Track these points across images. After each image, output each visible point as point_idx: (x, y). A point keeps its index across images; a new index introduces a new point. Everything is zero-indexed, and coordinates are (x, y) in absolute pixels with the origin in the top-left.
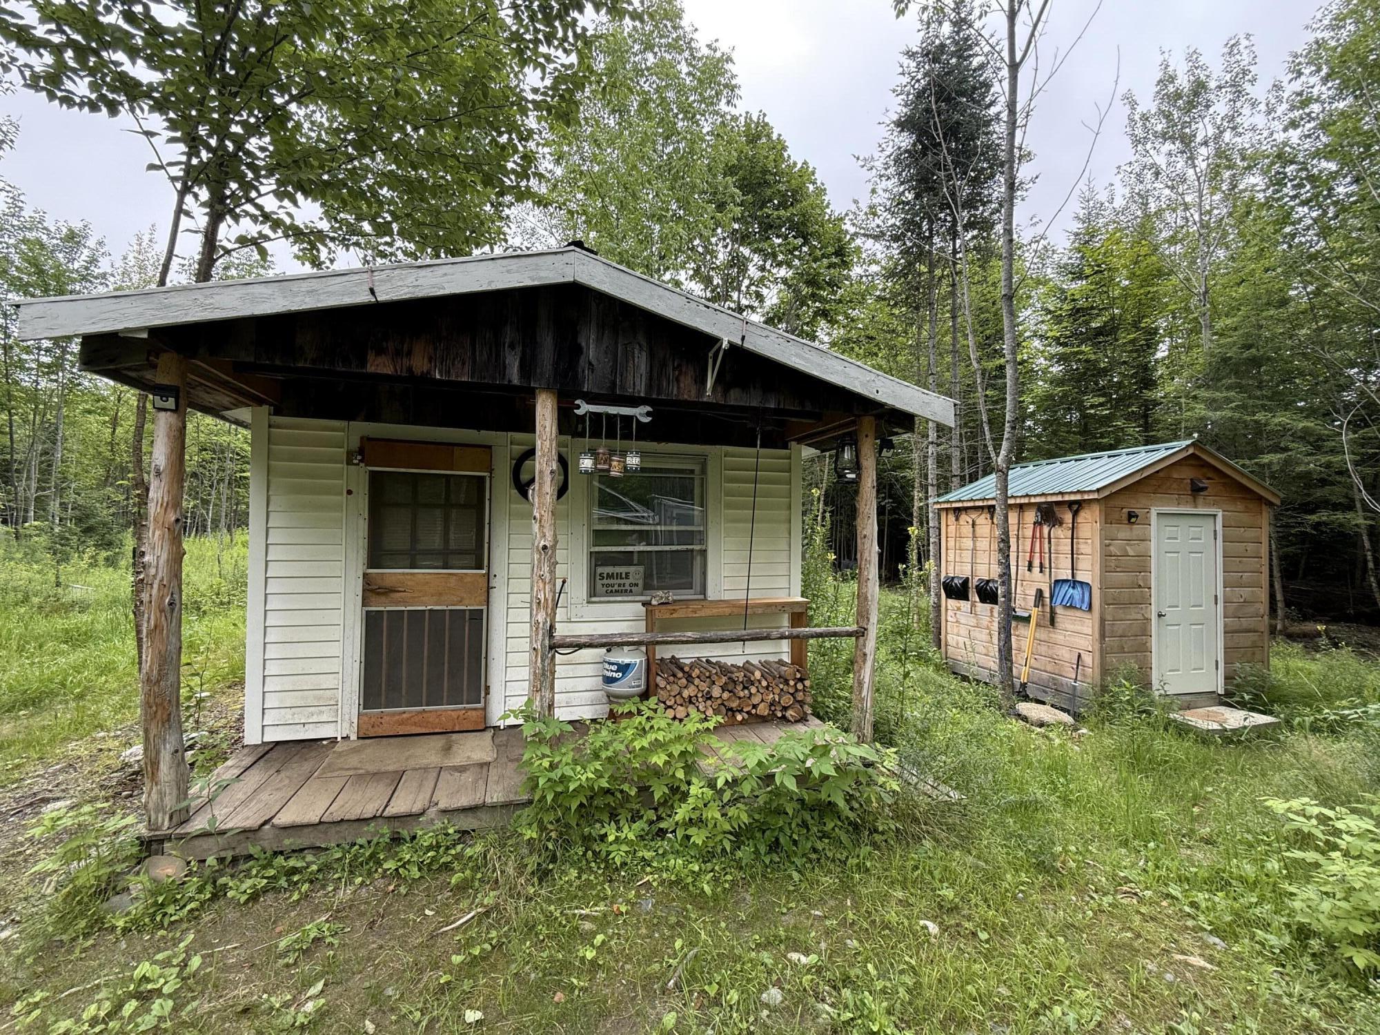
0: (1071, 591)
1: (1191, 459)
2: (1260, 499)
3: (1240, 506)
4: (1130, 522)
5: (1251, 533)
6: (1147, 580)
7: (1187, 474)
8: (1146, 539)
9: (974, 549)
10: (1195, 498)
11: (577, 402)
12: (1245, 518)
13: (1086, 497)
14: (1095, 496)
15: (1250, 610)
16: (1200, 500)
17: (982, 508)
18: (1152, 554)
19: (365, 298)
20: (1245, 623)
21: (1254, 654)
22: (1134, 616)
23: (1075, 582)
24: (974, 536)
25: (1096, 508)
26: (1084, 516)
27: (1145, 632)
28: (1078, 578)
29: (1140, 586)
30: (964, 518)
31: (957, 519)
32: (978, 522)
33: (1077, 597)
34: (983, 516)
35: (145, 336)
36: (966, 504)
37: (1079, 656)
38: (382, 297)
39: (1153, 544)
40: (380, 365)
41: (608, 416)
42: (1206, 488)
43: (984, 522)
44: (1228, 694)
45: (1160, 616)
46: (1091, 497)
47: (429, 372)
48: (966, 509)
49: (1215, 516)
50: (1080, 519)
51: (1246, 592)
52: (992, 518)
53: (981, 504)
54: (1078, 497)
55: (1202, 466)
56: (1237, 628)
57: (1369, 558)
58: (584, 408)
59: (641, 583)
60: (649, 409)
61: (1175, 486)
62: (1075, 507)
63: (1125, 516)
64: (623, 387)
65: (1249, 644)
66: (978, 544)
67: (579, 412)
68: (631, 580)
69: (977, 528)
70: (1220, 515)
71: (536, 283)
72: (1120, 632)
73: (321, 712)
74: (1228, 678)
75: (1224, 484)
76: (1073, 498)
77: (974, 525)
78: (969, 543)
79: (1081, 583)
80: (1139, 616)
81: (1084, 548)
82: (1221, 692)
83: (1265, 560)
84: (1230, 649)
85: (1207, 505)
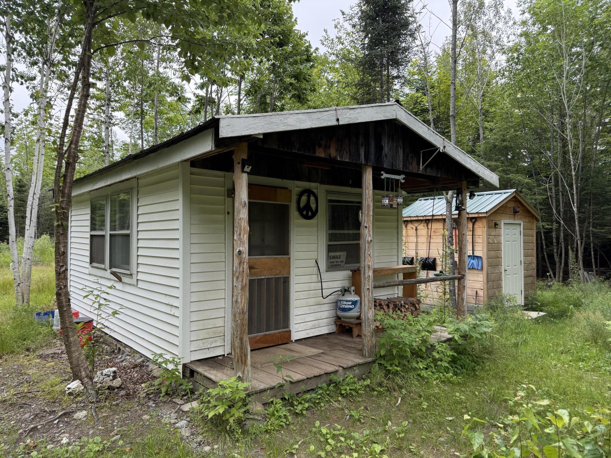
0: (472, 261)
1: (514, 199)
2: (533, 216)
3: (527, 221)
4: (495, 227)
5: (531, 232)
6: (500, 254)
7: (512, 205)
8: (499, 236)
9: (417, 242)
10: (514, 215)
11: (382, 172)
12: (529, 225)
13: (480, 215)
14: (485, 215)
15: (531, 267)
16: (516, 217)
17: (421, 220)
18: (502, 242)
19: (334, 123)
20: (530, 273)
21: (532, 286)
23: (474, 256)
24: (417, 236)
25: (485, 221)
26: (478, 225)
27: (500, 279)
28: (475, 254)
29: (498, 257)
30: (410, 226)
31: (406, 227)
32: (418, 228)
33: (475, 264)
34: (422, 225)
35: (262, 137)
36: (412, 219)
37: (477, 292)
38: (341, 123)
39: (502, 238)
40: (320, 153)
41: (392, 179)
42: (519, 212)
43: (423, 228)
44: (525, 305)
45: (505, 271)
46: (483, 215)
47: (336, 157)
48: (411, 221)
49: (520, 224)
50: (476, 226)
51: (529, 258)
52: (427, 226)
53: (422, 218)
54: (476, 216)
55: (518, 201)
56: (527, 275)
57: (544, 243)
58: (385, 176)
59: (344, 260)
60: (404, 176)
61: (508, 211)
62: (474, 220)
63: (493, 224)
64: (396, 167)
65: (531, 282)
66: (419, 239)
67: (383, 177)
68: (341, 259)
69: (418, 231)
70: (522, 224)
71: (385, 119)
72: (493, 279)
73: (216, 341)
74: (526, 298)
75: (523, 210)
76: (473, 216)
77: (416, 229)
78: (414, 239)
79: (477, 257)
80: (498, 271)
81: (478, 240)
82: (523, 304)
83: (535, 245)
84: (526, 284)
85: (518, 219)
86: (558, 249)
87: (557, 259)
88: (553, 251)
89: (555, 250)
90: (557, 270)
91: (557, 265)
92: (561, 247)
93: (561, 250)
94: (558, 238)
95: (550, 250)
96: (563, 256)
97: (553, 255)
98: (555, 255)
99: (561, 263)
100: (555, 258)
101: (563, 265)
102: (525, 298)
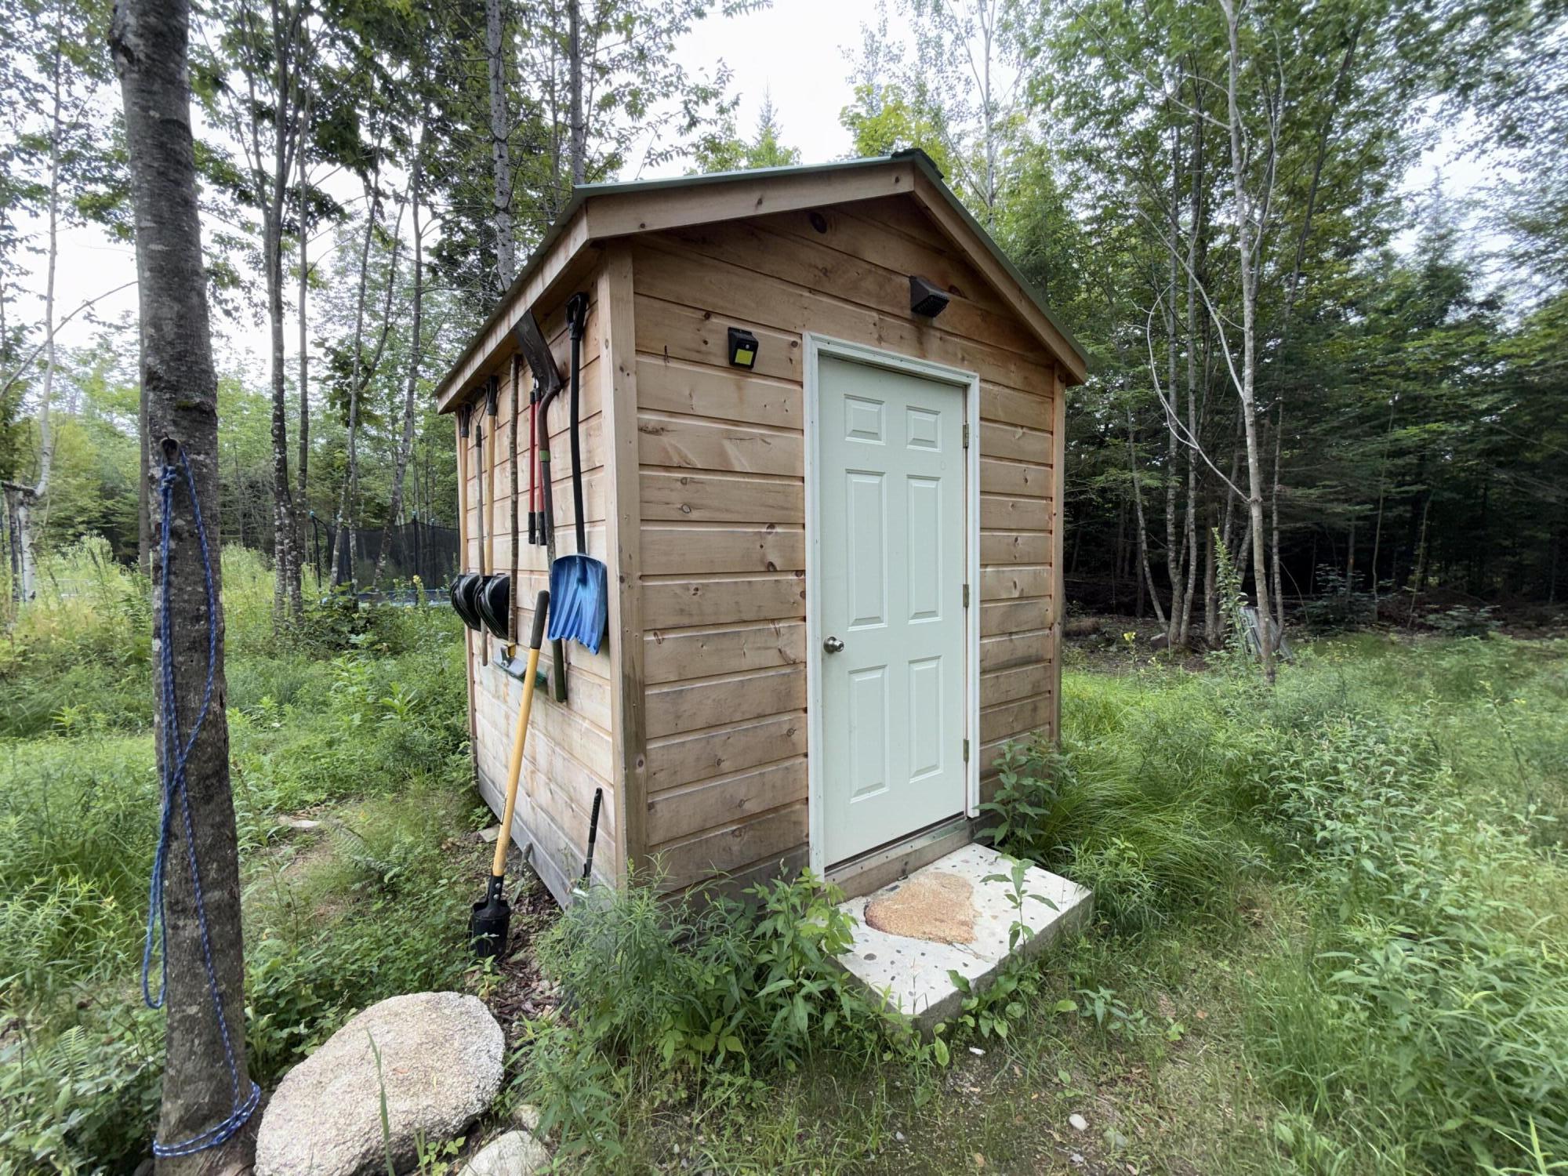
1: (912, 221)
2: (1050, 362)
3: (1015, 377)
4: (734, 365)
5: (1033, 443)
6: (794, 547)
7: (901, 259)
8: (790, 427)
10: (920, 332)
12: (1025, 405)
15: (1030, 614)
16: (934, 341)
18: (808, 473)
20: (1023, 644)
21: (1035, 709)
22: (752, 659)
25: (605, 298)
27: (790, 702)
29: (771, 568)
37: (599, 791)
39: (809, 443)
44: (988, 818)
45: (831, 649)
49: (965, 388)
51: (1023, 575)
55: (939, 252)
56: (1004, 658)
61: (869, 284)
63: (718, 344)
65: (1027, 689)
70: (976, 387)
72: (705, 716)
74: (988, 775)
75: (986, 315)
80: (771, 658)
82: (974, 813)
83: (1058, 506)
84: (989, 711)
85: (947, 356)
86: (1178, 553)
87: (1175, 577)
88: (1166, 556)
89: (1172, 555)
90: (1175, 605)
91: (1176, 593)
92: (1188, 548)
93: (1188, 554)
94: (1180, 524)
95: (1159, 555)
96: (1192, 568)
97: (1165, 566)
98: (1172, 565)
99: (1185, 589)
100: (1172, 575)
101: (1190, 591)
102: (984, 776)
